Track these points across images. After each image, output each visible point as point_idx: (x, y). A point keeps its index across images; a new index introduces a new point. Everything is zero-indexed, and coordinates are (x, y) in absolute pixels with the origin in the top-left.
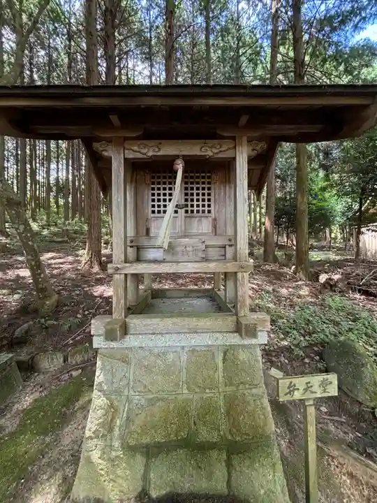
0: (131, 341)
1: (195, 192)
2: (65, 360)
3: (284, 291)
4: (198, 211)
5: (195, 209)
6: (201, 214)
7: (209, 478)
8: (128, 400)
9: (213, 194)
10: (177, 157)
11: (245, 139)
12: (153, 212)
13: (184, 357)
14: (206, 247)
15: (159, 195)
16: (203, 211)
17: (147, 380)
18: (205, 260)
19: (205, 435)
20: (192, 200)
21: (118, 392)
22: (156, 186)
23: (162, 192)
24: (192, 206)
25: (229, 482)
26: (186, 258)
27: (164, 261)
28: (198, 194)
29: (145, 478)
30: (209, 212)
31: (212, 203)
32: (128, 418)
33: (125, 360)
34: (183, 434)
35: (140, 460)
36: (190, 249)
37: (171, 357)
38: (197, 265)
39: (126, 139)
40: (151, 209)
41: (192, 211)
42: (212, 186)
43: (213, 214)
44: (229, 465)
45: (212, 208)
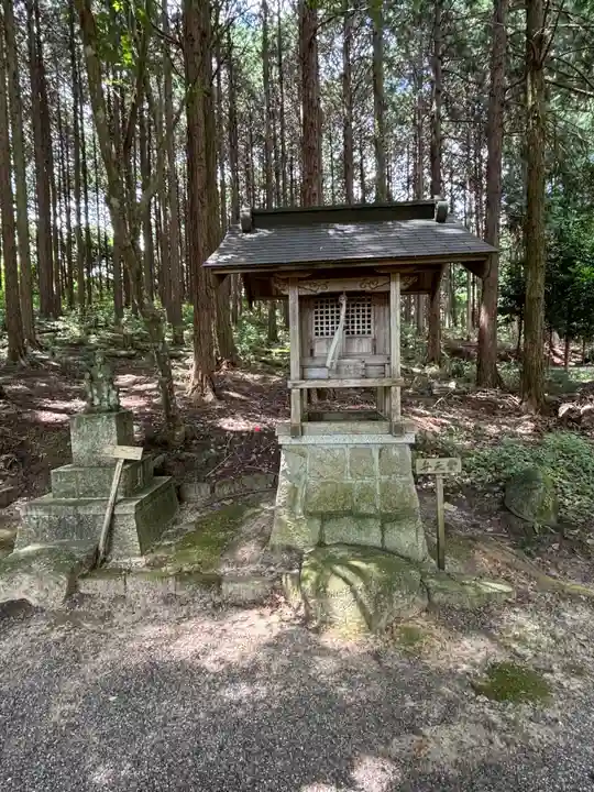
0: (307, 439)
1: (355, 314)
2: (213, 490)
3: (493, 429)
4: (358, 332)
5: (356, 330)
6: (361, 335)
7: (367, 535)
8: (306, 483)
9: (372, 316)
10: (341, 293)
11: (398, 275)
12: (317, 334)
13: (348, 454)
14: (366, 365)
15: (322, 318)
16: (364, 332)
17: (319, 469)
18: (365, 377)
19: (364, 508)
20: (353, 322)
21: (298, 477)
22: (319, 310)
23: (324, 315)
24: (353, 327)
25: (382, 540)
26: (349, 376)
27: (329, 378)
28: (358, 316)
29: (321, 534)
30: (369, 332)
31: (372, 324)
32: (306, 496)
33: (303, 455)
34: (348, 507)
35: (317, 522)
36: (351, 368)
37: (337, 452)
38: (358, 381)
39: (300, 279)
40: (314, 331)
41: (353, 333)
42: (372, 308)
43: (372, 335)
44: (383, 529)
45: (372, 329)
